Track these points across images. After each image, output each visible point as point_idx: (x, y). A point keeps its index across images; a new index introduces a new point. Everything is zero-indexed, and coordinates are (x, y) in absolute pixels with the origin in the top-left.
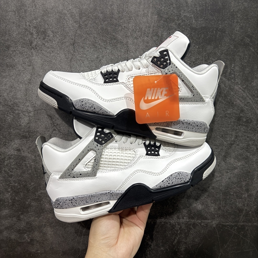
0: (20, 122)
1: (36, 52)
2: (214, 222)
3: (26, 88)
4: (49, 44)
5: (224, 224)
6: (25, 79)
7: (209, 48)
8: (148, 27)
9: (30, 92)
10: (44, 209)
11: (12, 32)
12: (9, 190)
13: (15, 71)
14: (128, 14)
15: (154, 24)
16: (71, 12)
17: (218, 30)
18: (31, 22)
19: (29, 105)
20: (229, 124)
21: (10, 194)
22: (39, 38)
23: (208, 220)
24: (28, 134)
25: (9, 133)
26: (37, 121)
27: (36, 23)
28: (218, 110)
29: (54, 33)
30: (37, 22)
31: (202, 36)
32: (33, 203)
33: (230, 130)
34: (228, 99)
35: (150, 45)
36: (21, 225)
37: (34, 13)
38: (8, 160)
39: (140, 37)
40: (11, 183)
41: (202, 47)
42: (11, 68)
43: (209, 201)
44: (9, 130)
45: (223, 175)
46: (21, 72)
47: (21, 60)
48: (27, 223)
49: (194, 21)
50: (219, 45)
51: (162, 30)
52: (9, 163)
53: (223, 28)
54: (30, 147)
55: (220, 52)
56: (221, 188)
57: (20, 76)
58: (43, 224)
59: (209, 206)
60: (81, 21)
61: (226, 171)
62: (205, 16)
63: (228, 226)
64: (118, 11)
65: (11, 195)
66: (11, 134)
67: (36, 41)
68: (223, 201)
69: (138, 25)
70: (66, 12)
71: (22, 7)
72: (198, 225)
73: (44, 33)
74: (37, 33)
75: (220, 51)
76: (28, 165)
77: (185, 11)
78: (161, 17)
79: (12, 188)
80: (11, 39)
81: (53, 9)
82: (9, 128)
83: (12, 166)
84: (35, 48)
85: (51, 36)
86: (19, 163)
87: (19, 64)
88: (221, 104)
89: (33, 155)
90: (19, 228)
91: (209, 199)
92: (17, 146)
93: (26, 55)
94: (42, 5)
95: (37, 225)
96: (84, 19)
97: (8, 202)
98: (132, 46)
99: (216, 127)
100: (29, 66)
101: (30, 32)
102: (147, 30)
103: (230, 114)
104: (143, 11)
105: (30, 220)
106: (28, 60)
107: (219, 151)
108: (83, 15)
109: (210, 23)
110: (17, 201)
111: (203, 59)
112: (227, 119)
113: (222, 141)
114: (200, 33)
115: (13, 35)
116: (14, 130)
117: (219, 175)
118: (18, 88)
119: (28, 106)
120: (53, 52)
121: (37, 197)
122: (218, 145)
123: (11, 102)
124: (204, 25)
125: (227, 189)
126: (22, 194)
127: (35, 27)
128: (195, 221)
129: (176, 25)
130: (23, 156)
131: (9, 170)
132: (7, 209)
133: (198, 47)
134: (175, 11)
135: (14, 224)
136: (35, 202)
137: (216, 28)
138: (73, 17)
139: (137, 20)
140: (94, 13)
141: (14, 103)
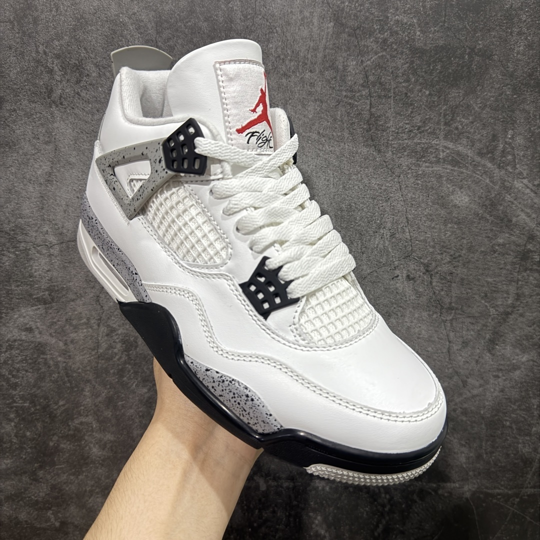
0: (30, 268)
1: (61, 112)
2: (466, 488)
3: (41, 193)
4: (89, 93)
5: (489, 491)
6: (39, 173)
7: (455, 95)
8: (313, 49)
9: (51, 201)
10: (88, 457)
11: (8, 68)
12: (12, 416)
13: (16, 155)
14: (267, 21)
15: (326, 43)
16: (137, 20)
17: (474, 51)
18: (48, 44)
19: (49, 230)
20: (501, 269)
21: (13, 424)
22: (68, 80)
23: (454, 482)
24: (50, 295)
25: (7, 293)
26: (67, 266)
27: (59, 48)
28: (477, 235)
29: (99, 69)
30: (61, 45)
31: (439, 67)
32: (65, 444)
33: (504, 282)
34: (498, 210)
35: (319, 89)
36: (40, 492)
37: (53, 25)
38: (6, 351)
39: (293, 72)
40: (15, 402)
41: (439, 92)
42: (7, 150)
43: (456, 440)
44: (6, 285)
45: (488, 384)
46: (28, 157)
47: (29, 131)
48: (53, 487)
49: (418, 33)
50: (478, 88)
51: (345, 54)
52: (10, 358)
53: (485, 49)
54: (53, 324)
55: (480, 103)
56: (482, 412)
57: (28, 166)
58: (88, 489)
59: (455, 453)
60: (159, 40)
61: (494, 373)
62: (445, 22)
63: (499, 497)
64: (243, 15)
65: (15, 426)
66: (11, 294)
67: (60, 87)
68: (487, 441)
69: (289, 46)
70: (127, 20)
71: (28, 12)
72: (430, 493)
73: (78, 69)
74: (63, 68)
75: (479, 101)
76: (51, 362)
77: (397, 9)
78: (342, 25)
79: (17, 411)
80: (5, 84)
81: (95, 13)
82: (7, 281)
83: (17, 363)
84: (58, 103)
85: (93, 75)
86: (30, 359)
87: (25, 139)
88: (482, 222)
89: (60, 340)
90: (35, 497)
91: (455, 436)
92: (26, 321)
93: (40, 119)
94: (72, 5)
95: (75, 491)
96: (166, 34)
97: (11, 442)
98: (277, 94)
99: (471, 275)
100: (47, 143)
101: (47, 66)
102: (309, 56)
103: (502, 245)
104: (301, 12)
105: (59, 480)
106: (44, 131)
107: (479, 328)
108: (165, 25)
109: (456, 36)
110: (30, 440)
111: (439, 120)
112: (496, 257)
113: (486, 306)
114: (434, 62)
115: (9, 75)
116: (18, 286)
117: (477, 384)
118: (24, 193)
119: (47, 232)
120: (98, 111)
121: (71, 432)
122: (477, 315)
123: (9, 224)
124: (441, 43)
125: (496, 415)
126: (39, 425)
127: (58, 57)
128: (425, 484)
129: (378, 42)
130: (39, 343)
131: (10, 372)
132: (8, 457)
133: (427, 92)
134: (373, 10)
135: (26, 489)
136: (68, 443)
137: (470, 48)
138: (142, 31)
139: (288, 35)
140: (190, 21)
141: (16, 226)
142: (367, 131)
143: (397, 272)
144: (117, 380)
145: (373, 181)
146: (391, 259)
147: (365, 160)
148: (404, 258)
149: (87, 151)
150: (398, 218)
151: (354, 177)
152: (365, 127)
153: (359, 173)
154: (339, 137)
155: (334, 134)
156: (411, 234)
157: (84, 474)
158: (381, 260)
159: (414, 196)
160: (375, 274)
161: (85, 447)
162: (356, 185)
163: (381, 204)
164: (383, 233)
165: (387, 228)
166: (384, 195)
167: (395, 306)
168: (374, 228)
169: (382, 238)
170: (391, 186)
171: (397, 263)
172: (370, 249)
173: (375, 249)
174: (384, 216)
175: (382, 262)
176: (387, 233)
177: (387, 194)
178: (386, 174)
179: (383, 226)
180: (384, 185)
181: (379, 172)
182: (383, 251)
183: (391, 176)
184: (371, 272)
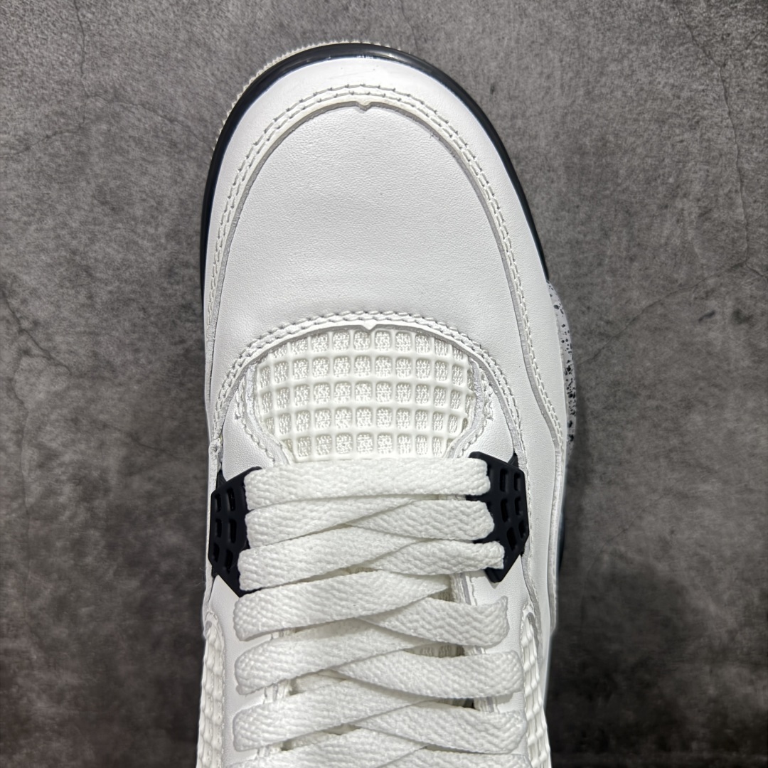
143: (712, 304)
144: (72, 562)
145: (661, 78)
146: (699, 273)
147: (641, 22)
148: (729, 271)
150: (719, 169)
151: (613, 67)
153: (624, 56)
156: (749, 210)
157: (25, 751)
158: (675, 276)
159: (758, 115)
161: (21, 698)
162: (618, 87)
163: (678, 135)
164: (683, 210)
165: (691, 197)
166: (685, 113)
167: (702, 384)
168: (659, 196)
169: (678, 221)
170: (703, 91)
171: (711, 282)
172: (649, 249)
173: (662, 250)
174: (684, 166)
175: (677, 281)
176: (690, 208)
177: (694, 111)
178: (691, 59)
179: (681, 193)
180: (686, 88)
181: (673, 54)
182: (679, 254)
183: (704, 65)
184: (651, 306)
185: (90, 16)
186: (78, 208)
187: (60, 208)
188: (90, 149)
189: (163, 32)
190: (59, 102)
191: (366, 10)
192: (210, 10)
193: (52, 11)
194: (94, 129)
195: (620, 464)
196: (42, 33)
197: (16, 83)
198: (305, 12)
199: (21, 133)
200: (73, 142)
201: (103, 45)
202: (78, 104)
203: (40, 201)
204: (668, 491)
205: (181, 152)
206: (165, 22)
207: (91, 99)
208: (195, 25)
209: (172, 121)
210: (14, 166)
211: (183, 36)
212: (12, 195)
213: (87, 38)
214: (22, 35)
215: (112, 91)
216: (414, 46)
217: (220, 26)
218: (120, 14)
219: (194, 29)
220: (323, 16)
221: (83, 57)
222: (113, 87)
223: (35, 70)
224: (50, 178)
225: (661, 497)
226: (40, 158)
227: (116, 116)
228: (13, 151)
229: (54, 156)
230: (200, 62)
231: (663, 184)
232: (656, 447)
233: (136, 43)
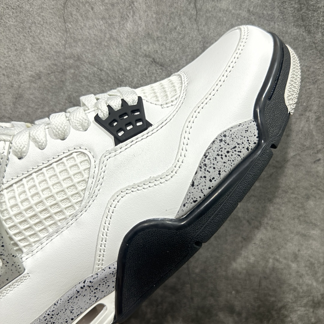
142: (298, 11)
143: (320, 156)
146: (315, 143)
147: (295, 40)
149: (12, 27)
152: (296, 6)
154: (269, 15)
155: (265, 12)
158: (305, 143)
160: (298, 157)
163: (308, 86)
164: (309, 116)
165: (312, 112)
166: (311, 77)
167: (314, 189)
168: (299, 110)
169: (307, 121)
170: (319, 69)
171: (320, 147)
172: (295, 132)
173: (300, 132)
174: (310, 99)
175: (306, 145)
176: (312, 116)
177: (315, 76)
178: (314, 56)
179: (308, 109)
180: (312, 67)
181: (307, 54)
182: (307, 134)
183: (320, 58)
184: (295, 155)
185: (70, 26)
186: (59, 104)
187: (52, 103)
188: (66, 79)
189: (100, 34)
190: (55, 60)
191: (184, 29)
192: (120, 26)
193: (55, 23)
194: (68, 71)
195: (279, 221)
196: (50, 32)
197: (37, 51)
198: (159, 29)
199: (38, 72)
200: (59, 76)
201: (74, 38)
202: (62, 61)
203: (43, 100)
204: (298, 233)
205: (104, 83)
206: (101, 30)
207: (68, 59)
208: (113, 32)
209: (101, 70)
210: (34, 85)
211: (108, 36)
212: (32, 97)
213: (68, 35)
214: (42, 32)
215: (77, 57)
216: (202, 45)
217: (123, 33)
218: (83, 25)
219: (113, 33)
220: (166, 31)
221: (66, 42)
222: (78, 55)
223: (46, 47)
224: (48, 91)
225: (295, 236)
226: (45, 82)
227: (78, 67)
228: (34, 79)
229: (50, 82)
230: (114, 47)
231: (301, 105)
232: (294, 214)
233: (88, 38)
